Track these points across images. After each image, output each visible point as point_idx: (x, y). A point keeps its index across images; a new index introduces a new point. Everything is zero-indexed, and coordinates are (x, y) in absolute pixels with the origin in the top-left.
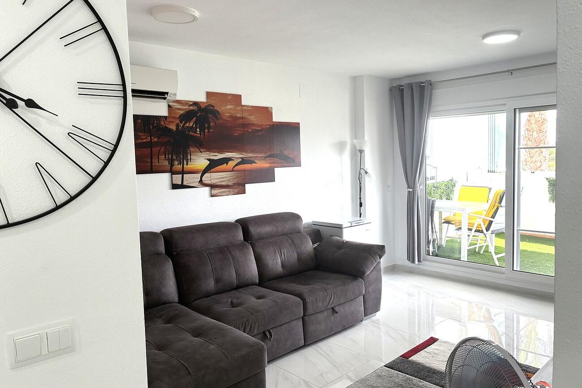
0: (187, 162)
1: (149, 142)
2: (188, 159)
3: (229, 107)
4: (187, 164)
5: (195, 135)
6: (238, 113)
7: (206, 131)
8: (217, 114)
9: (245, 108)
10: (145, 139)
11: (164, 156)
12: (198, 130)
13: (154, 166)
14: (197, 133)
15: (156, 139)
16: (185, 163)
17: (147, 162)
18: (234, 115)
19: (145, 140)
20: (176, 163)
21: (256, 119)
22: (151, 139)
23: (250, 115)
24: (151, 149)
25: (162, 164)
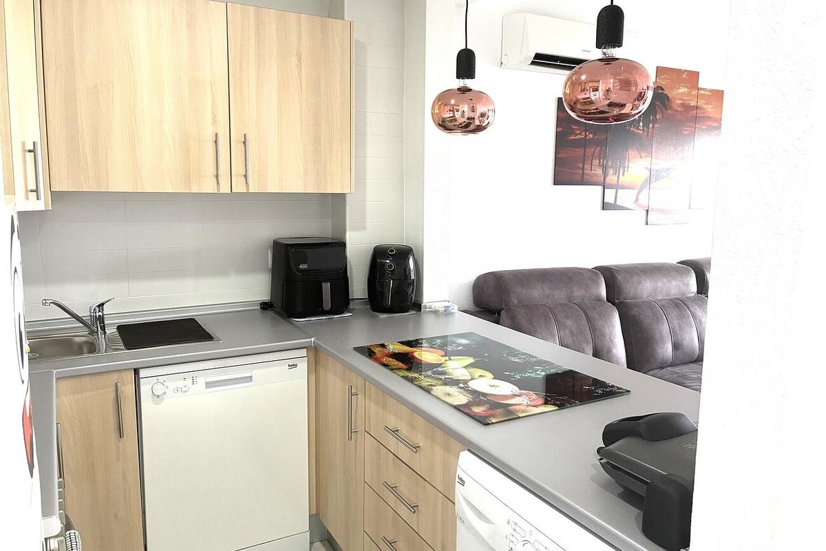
0: (624, 171)
1: (583, 138)
2: (625, 167)
3: (682, 90)
4: (623, 175)
5: (637, 131)
6: (691, 101)
7: (651, 126)
8: (666, 101)
9: (702, 92)
10: (579, 134)
11: (598, 161)
12: (641, 124)
13: (587, 175)
14: (639, 129)
15: (591, 136)
16: (621, 172)
17: (580, 168)
18: (687, 102)
19: (578, 137)
20: (611, 172)
21: (713, 109)
22: (586, 136)
23: (707, 104)
24: (585, 151)
25: (595, 172)
